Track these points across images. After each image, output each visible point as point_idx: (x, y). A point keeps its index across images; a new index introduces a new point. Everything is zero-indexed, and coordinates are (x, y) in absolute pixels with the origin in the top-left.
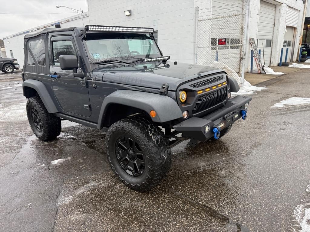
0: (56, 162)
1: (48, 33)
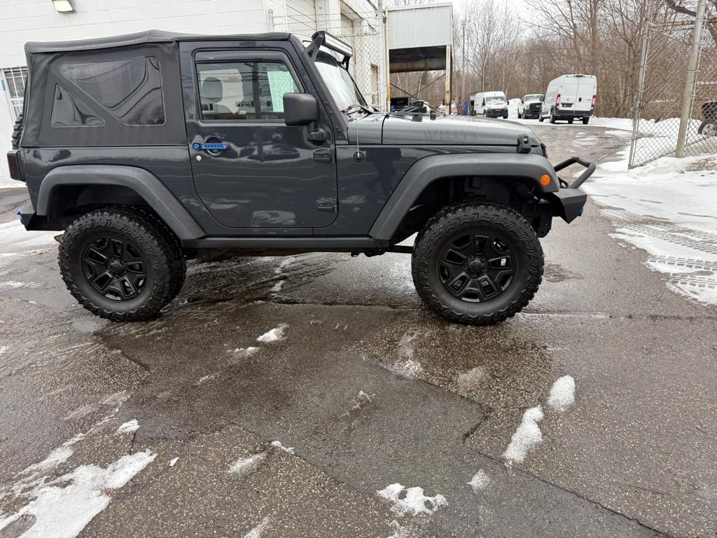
0: (271, 336)
1: (178, 42)
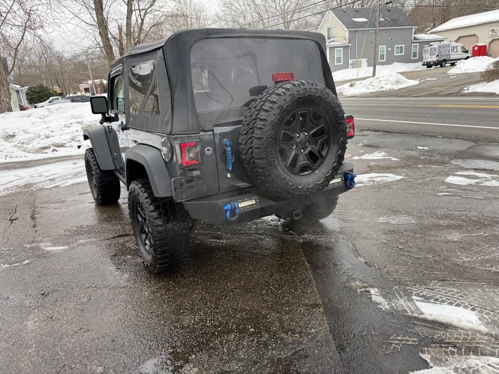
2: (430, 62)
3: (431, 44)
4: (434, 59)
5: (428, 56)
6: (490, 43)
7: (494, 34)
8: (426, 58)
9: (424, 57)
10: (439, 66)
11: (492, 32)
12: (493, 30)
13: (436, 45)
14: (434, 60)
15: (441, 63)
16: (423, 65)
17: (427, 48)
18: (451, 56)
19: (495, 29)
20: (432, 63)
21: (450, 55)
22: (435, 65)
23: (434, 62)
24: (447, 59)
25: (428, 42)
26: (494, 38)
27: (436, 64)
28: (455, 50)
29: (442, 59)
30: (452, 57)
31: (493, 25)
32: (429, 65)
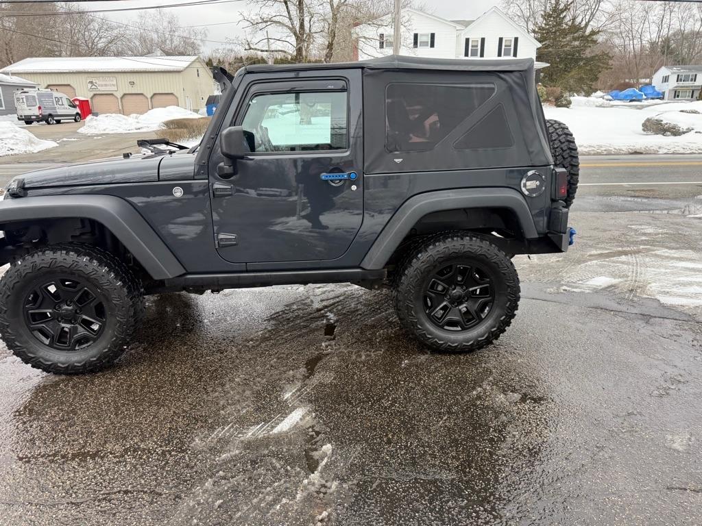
2: (31, 116)
3: (25, 90)
4: (35, 112)
5: (25, 106)
6: (92, 98)
7: (94, 87)
8: (22, 110)
9: (19, 107)
10: (44, 122)
11: (90, 85)
12: (91, 82)
13: (32, 92)
14: (36, 114)
15: (46, 119)
16: (19, 119)
17: (18, 94)
18: (58, 110)
19: (94, 82)
20: (32, 117)
21: (55, 108)
22: (38, 122)
23: (37, 116)
24: (53, 114)
25: (20, 87)
26: (95, 93)
27: (39, 119)
28: (60, 103)
29: (47, 113)
30: (60, 112)
31: (92, 75)
32: (28, 121)
